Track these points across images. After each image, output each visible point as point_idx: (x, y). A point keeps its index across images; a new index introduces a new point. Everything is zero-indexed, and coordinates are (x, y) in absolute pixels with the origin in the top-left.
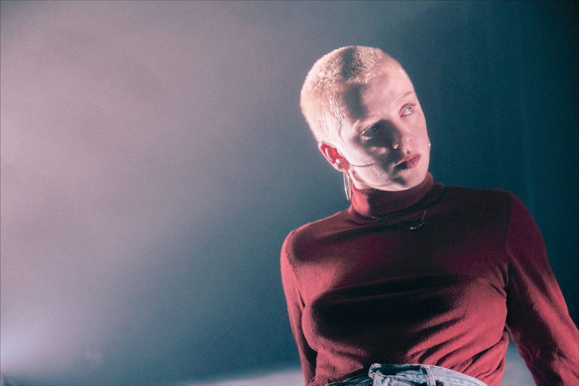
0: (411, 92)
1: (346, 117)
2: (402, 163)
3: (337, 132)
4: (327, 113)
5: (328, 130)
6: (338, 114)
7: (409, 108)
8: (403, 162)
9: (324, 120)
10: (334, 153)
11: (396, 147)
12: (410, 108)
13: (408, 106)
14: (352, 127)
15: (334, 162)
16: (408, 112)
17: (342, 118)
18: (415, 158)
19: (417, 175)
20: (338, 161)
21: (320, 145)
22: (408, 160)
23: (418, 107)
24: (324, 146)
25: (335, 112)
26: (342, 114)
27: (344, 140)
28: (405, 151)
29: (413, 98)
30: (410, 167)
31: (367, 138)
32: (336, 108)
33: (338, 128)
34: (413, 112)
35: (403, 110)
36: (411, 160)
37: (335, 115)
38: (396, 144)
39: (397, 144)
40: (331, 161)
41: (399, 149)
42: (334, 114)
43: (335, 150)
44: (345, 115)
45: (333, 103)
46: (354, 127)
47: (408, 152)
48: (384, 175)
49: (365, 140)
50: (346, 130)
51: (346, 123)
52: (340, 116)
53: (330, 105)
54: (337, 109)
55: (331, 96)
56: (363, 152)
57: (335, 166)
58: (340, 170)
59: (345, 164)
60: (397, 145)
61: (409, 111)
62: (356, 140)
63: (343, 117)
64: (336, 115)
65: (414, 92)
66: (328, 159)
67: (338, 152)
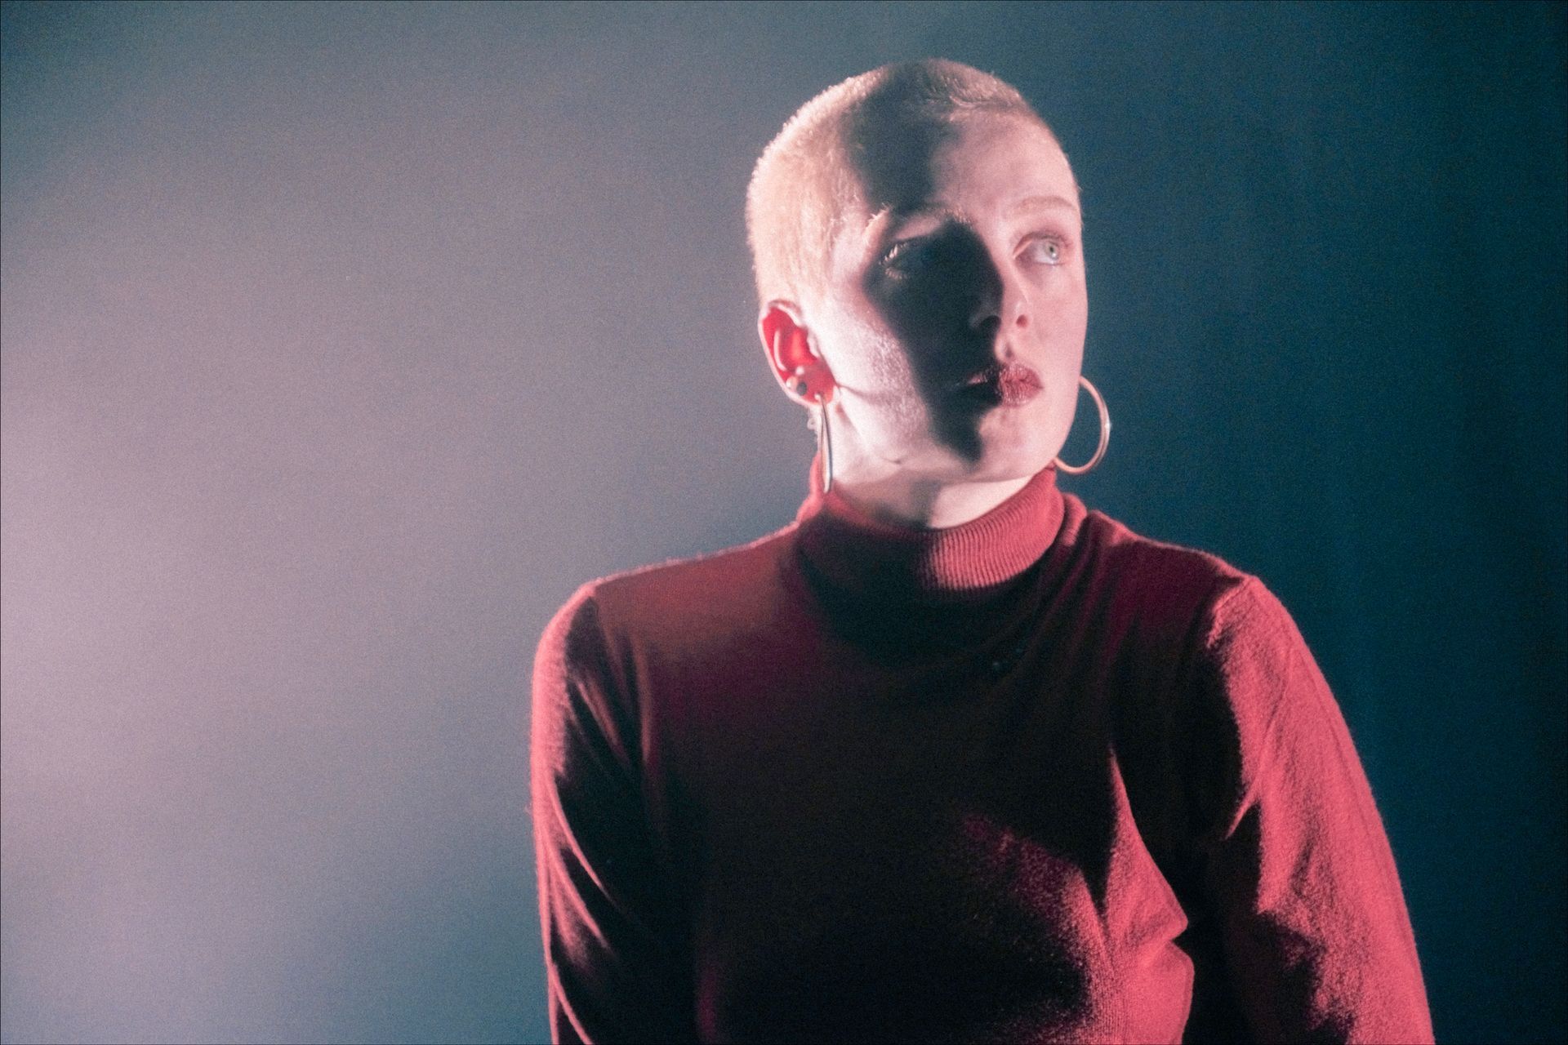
0: (1069, 205)
7: (1050, 246)
10: (797, 352)
12: (1053, 249)
13: (1049, 239)
14: (866, 226)
15: (788, 374)
18: (1023, 381)
20: (801, 371)
21: (763, 314)
24: (779, 320)
28: (1000, 348)
30: (1004, 405)
34: (1056, 263)
36: (1010, 383)
40: (780, 371)
43: (804, 335)
46: (871, 225)
47: (1009, 354)
57: (789, 388)
58: (795, 397)
59: (820, 380)
61: (1049, 256)
66: (775, 364)
67: (811, 342)
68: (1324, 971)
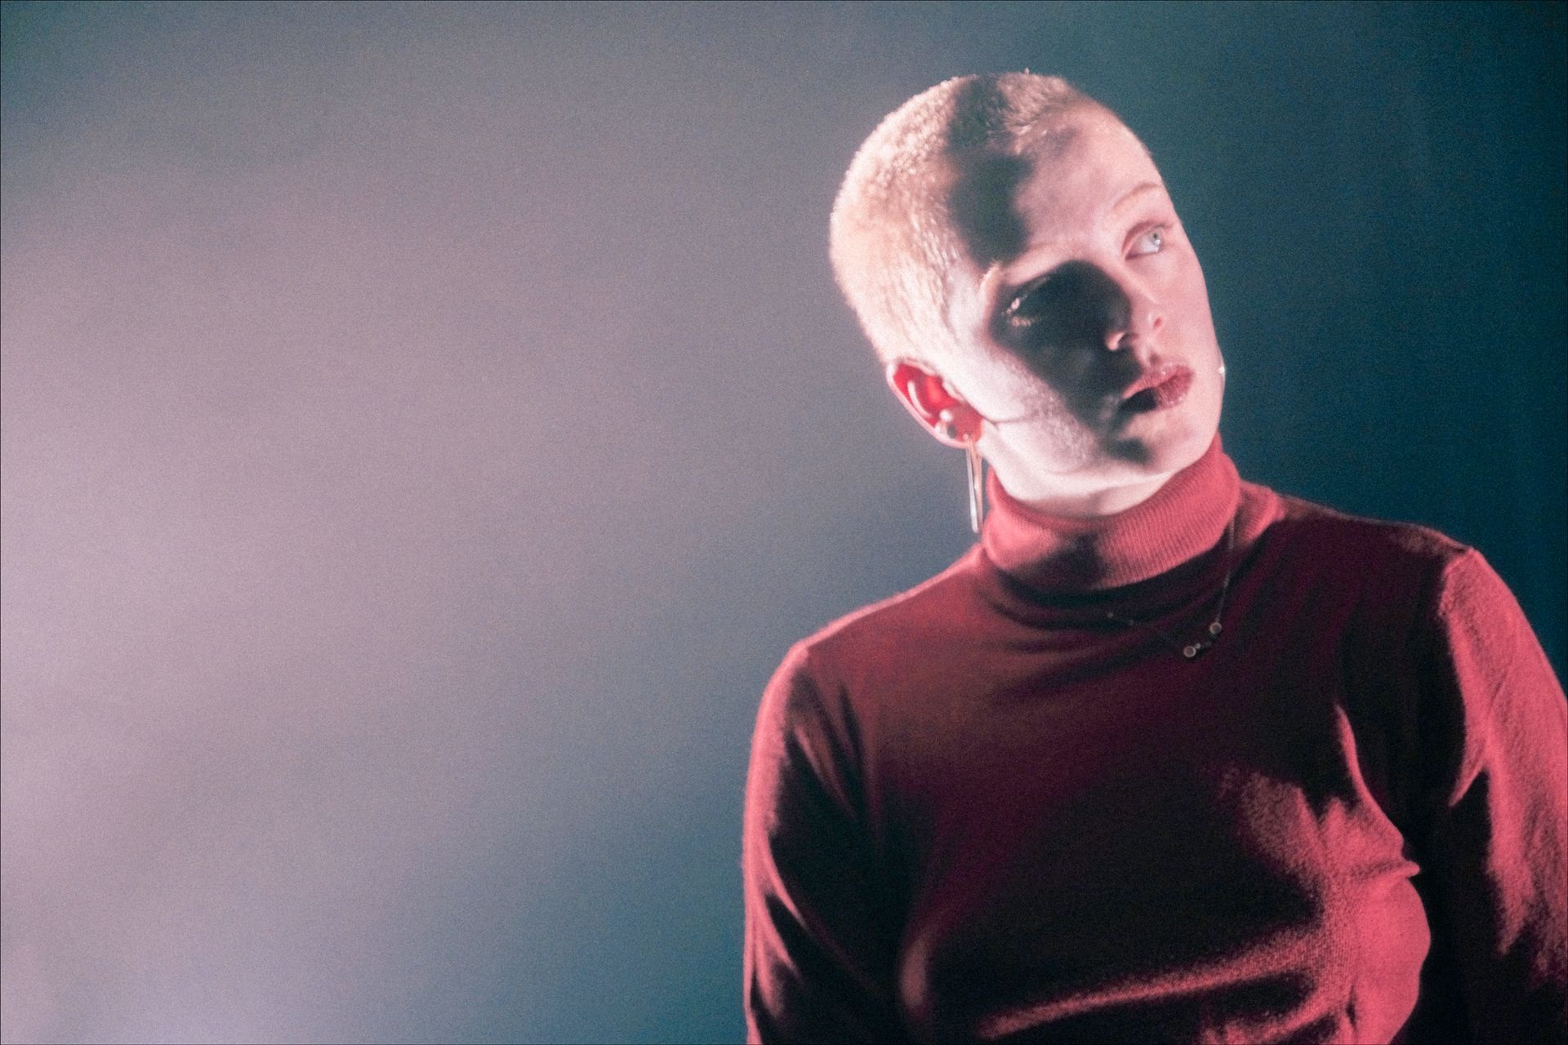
0: (1153, 186)
1: (960, 260)
2: (1138, 395)
3: (935, 315)
4: (905, 256)
5: (910, 312)
6: (936, 252)
7: (1151, 235)
8: (1141, 389)
9: (896, 280)
10: (935, 395)
11: (1113, 344)
12: (1155, 236)
13: (1149, 229)
14: (979, 284)
15: (934, 420)
16: (1148, 246)
17: (947, 263)
18: (1175, 377)
19: (1187, 434)
20: (946, 416)
21: (891, 371)
22: (1156, 383)
23: (1177, 234)
24: (908, 372)
25: (927, 250)
26: (948, 252)
27: (959, 335)
28: (1143, 355)
29: (1159, 202)
30: (1164, 407)
31: (1026, 322)
32: (931, 235)
33: (940, 301)
34: (1162, 247)
35: (1134, 240)
36: (1163, 385)
37: (929, 260)
38: (1114, 332)
39: (1120, 330)
40: (926, 419)
41: (1126, 351)
42: (925, 256)
43: (938, 381)
44: (955, 255)
45: (923, 221)
46: (983, 284)
47: (1155, 359)
48: (1085, 437)
49: (1021, 327)
50: (964, 301)
51: (961, 278)
52: (943, 259)
53: (912, 229)
54: (932, 238)
55: (915, 203)
56: (1017, 367)
57: (940, 433)
58: (954, 443)
59: (969, 420)
60: (1119, 336)
61: (1154, 244)
62: (997, 331)
63: (952, 261)
64: (932, 259)
65: (1163, 186)
66: (917, 411)
67: (947, 386)
68: (1546, 935)
